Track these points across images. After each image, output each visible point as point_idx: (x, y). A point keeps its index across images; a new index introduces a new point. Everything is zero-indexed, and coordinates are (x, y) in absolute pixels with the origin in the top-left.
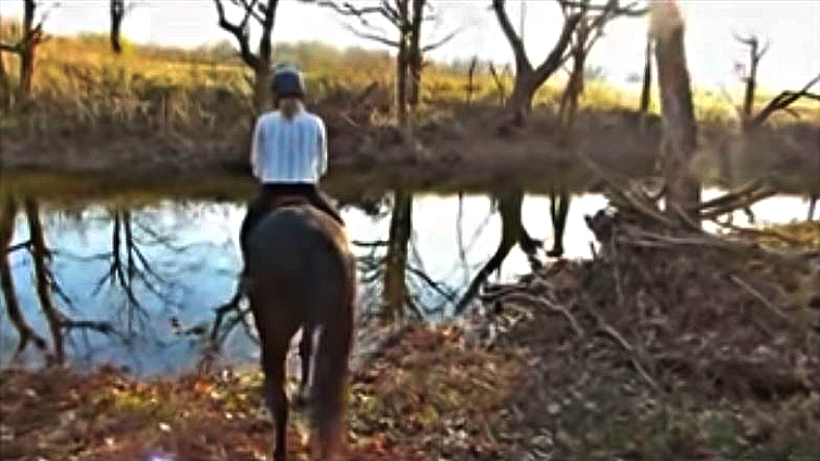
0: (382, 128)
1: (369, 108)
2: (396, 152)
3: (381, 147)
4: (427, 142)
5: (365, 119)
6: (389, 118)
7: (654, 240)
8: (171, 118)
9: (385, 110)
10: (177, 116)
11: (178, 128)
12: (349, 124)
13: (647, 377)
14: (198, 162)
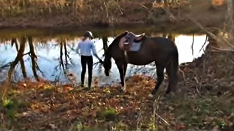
0: (157, 8)
2: (163, 18)
4: (175, 14)
6: (161, 4)
7: (216, 49)
8: (77, 7)
9: (159, 1)
10: (79, 6)
11: (79, 11)
12: (144, 8)
14: (85, 23)
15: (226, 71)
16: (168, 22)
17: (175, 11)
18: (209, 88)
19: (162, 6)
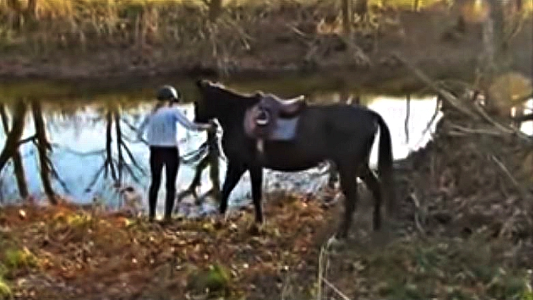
0: (326, 36)
1: (317, 19)
2: (338, 59)
3: (327, 54)
5: (312, 29)
6: (334, 27)
7: (457, 130)
8: (145, 32)
9: (331, 20)
10: (149, 30)
11: (149, 41)
12: (297, 34)
13: (418, 225)
14: (161, 69)
15: (481, 180)
16: (352, 67)
17: (366, 43)
18: (443, 220)
19: (338, 30)
